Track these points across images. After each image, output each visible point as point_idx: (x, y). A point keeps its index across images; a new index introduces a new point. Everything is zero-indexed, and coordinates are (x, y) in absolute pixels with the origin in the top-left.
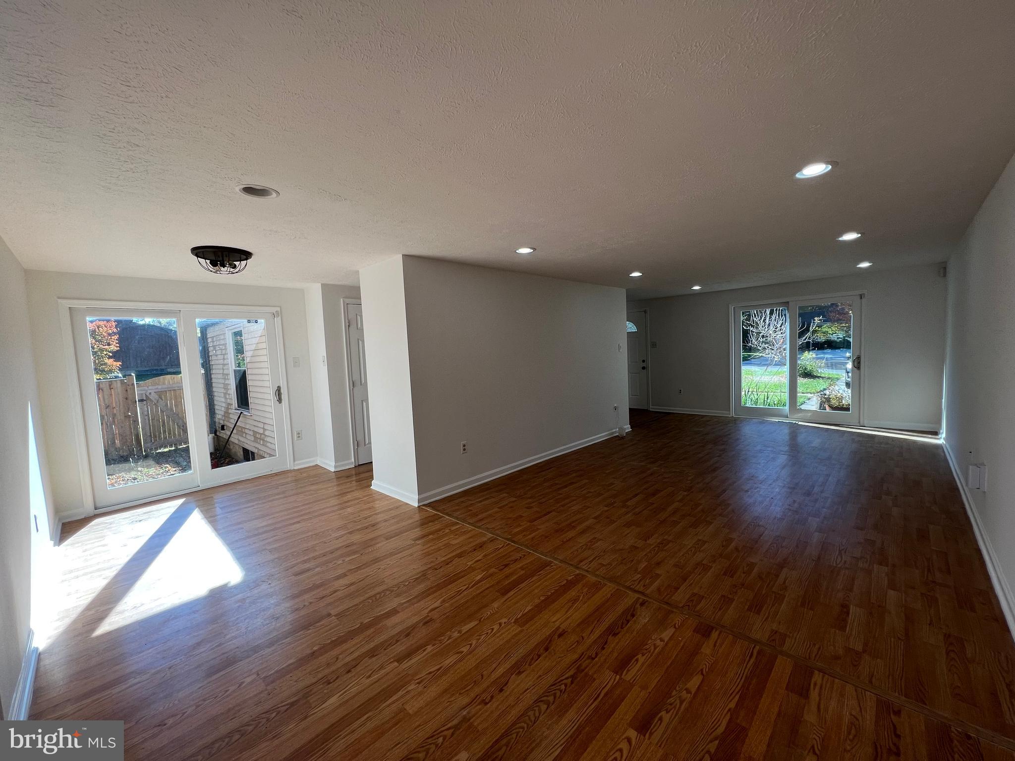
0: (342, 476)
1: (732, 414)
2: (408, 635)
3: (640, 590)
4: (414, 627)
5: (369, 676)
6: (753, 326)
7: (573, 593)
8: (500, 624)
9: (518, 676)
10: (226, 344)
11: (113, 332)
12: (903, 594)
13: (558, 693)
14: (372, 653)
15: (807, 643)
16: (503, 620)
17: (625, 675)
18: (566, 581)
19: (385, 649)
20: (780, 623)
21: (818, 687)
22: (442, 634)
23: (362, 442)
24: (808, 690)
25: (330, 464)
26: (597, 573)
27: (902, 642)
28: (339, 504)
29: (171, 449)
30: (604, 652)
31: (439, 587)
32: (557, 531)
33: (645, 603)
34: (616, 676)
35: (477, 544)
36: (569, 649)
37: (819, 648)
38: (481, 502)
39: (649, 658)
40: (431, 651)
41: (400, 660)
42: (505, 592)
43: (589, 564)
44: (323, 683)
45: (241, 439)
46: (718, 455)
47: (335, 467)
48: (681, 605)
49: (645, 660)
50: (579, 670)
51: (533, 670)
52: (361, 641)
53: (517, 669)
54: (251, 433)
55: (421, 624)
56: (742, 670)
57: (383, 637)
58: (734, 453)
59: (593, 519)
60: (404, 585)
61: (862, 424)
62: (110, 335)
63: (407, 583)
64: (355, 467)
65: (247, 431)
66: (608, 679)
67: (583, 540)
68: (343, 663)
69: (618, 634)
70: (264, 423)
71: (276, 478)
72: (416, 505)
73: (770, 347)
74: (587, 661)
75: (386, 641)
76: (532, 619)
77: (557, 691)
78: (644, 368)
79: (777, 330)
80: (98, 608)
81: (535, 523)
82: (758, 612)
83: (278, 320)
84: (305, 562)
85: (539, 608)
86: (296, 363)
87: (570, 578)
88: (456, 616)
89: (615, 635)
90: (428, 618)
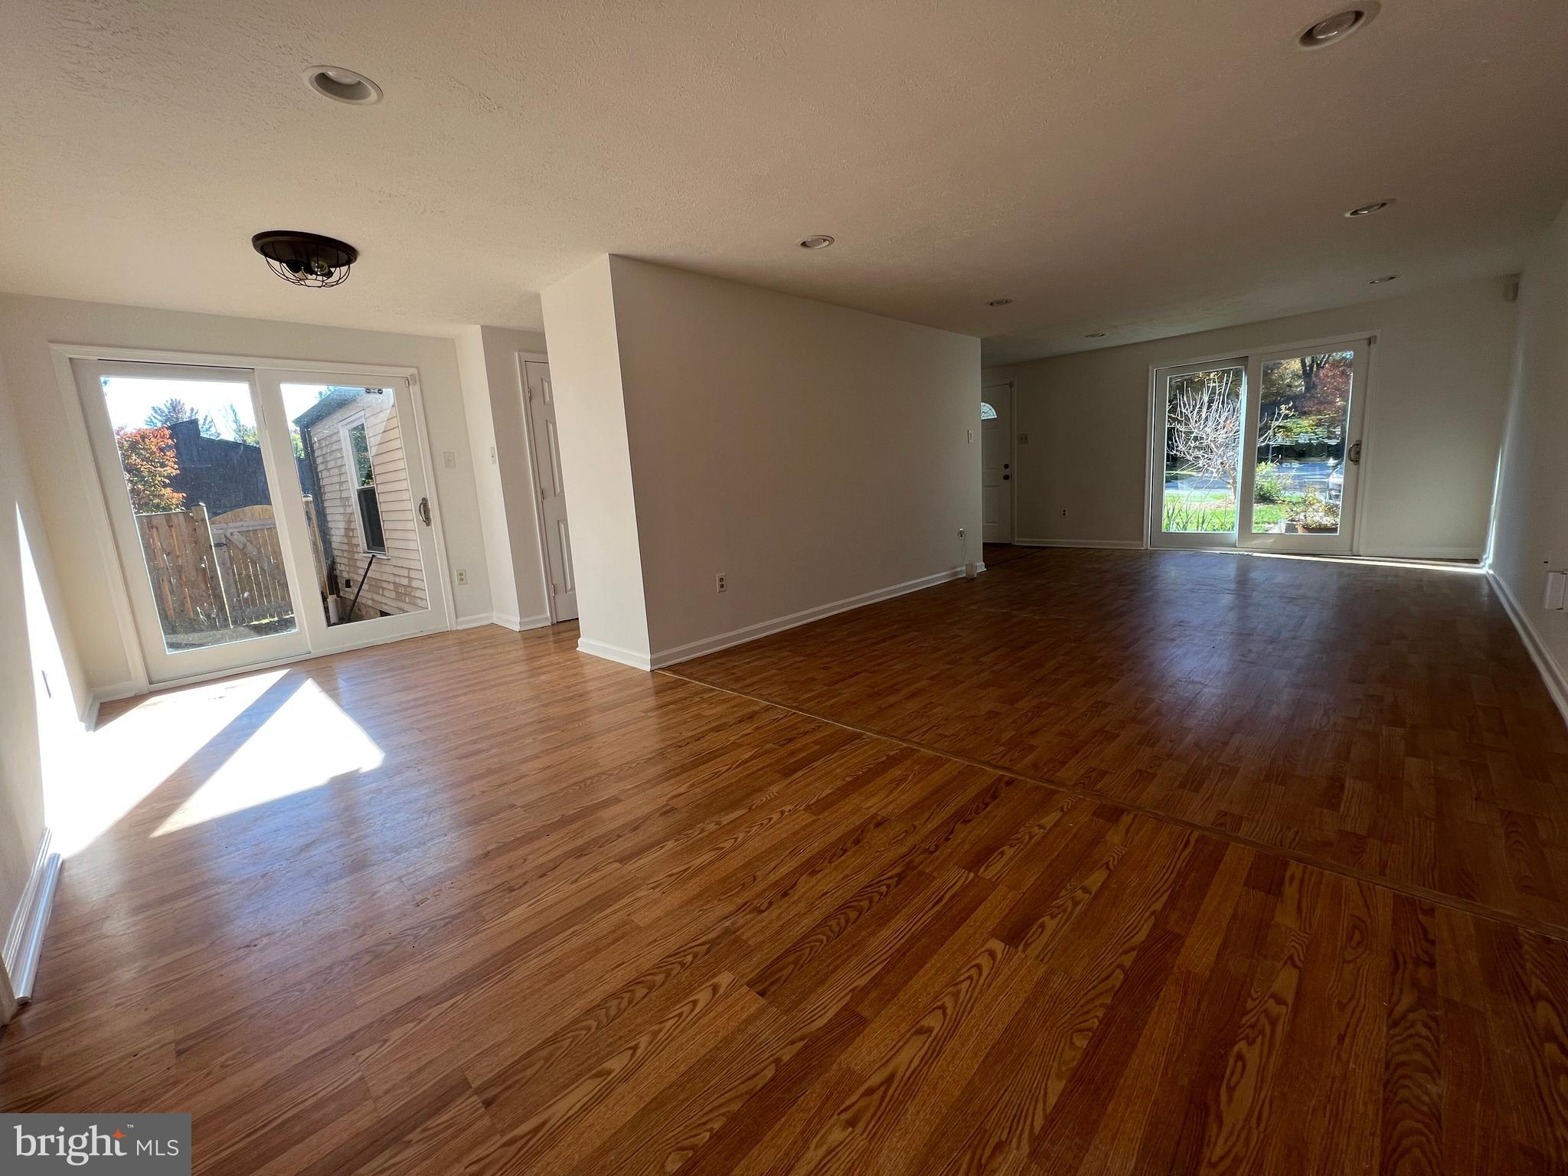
0: (530, 637)
1: (1147, 544)
2: (635, 829)
3: (1006, 766)
4: (646, 818)
5: (576, 881)
6: (1180, 422)
7: (896, 772)
8: (782, 813)
9: (812, 877)
10: (342, 449)
11: (167, 445)
12: (1432, 762)
13: (876, 897)
14: (579, 853)
15: (1277, 826)
16: (787, 808)
17: (984, 872)
18: (885, 757)
19: (600, 847)
20: (1232, 802)
21: (1296, 883)
22: (691, 826)
23: (561, 586)
24: (1281, 884)
25: (511, 620)
26: (937, 745)
27: (1433, 823)
28: (529, 671)
29: (272, 620)
30: (949, 843)
31: (684, 769)
32: (870, 696)
33: (1013, 781)
34: (969, 874)
35: (744, 715)
36: (892, 842)
37: (1297, 832)
38: (749, 663)
39: (1022, 849)
40: (672, 849)
41: (623, 860)
42: (788, 772)
43: (923, 736)
44: (504, 890)
45: (377, 598)
46: (1124, 597)
47: (521, 624)
48: (1071, 783)
49: (1014, 853)
50: (909, 866)
51: (836, 868)
52: (562, 838)
53: (810, 867)
54: (391, 587)
55: (657, 815)
56: (1172, 861)
57: (595, 833)
58: (1148, 594)
59: (928, 681)
60: (630, 767)
61: (1355, 551)
62: (161, 450)
63: (635, 765)
64: (553, 625)
65: (385, 585)
66: (955, 877)
67: (912, 706)
68: (534, 864)
69: (970, 821)
70: (409, 569)
71: (430, 641)
72: (648, 668)
73: (1206, 456)
74: (921, 856)
75: (601, 837)
76: (833, 804)
77: (875, 894)
78: (1006, 477)
79: (1219, 427)
80: (154, 805)
81: (837, 687)
82: (1197, 790)
83: (415, 390)
84: (475, 742)
85: (844, 792)
86: (450, 461)
87: (891, 753)
88: (711, 804)
89: (966, 822)
90: (668, 807)
